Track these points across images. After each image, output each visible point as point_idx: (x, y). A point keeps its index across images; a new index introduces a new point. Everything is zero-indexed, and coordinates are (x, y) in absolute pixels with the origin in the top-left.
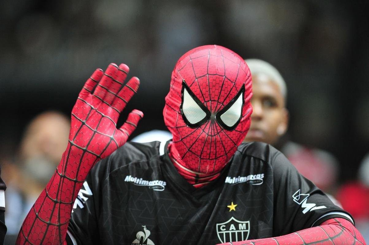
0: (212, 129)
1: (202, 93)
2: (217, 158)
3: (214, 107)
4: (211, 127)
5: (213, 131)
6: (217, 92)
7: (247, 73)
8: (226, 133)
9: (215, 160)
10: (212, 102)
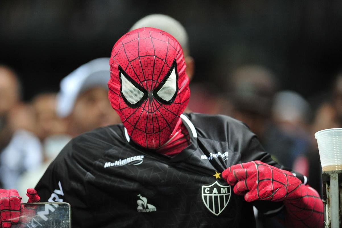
0: (151, 106)
1: (136, 75)
2: (160, 130)
3: (150, 86)
4: (150, 104)
5: (152, 107)
6: (150, 72)
7: (177, 48)
8: (165, 107)
9: (159, 133)
10: (148, 82)
